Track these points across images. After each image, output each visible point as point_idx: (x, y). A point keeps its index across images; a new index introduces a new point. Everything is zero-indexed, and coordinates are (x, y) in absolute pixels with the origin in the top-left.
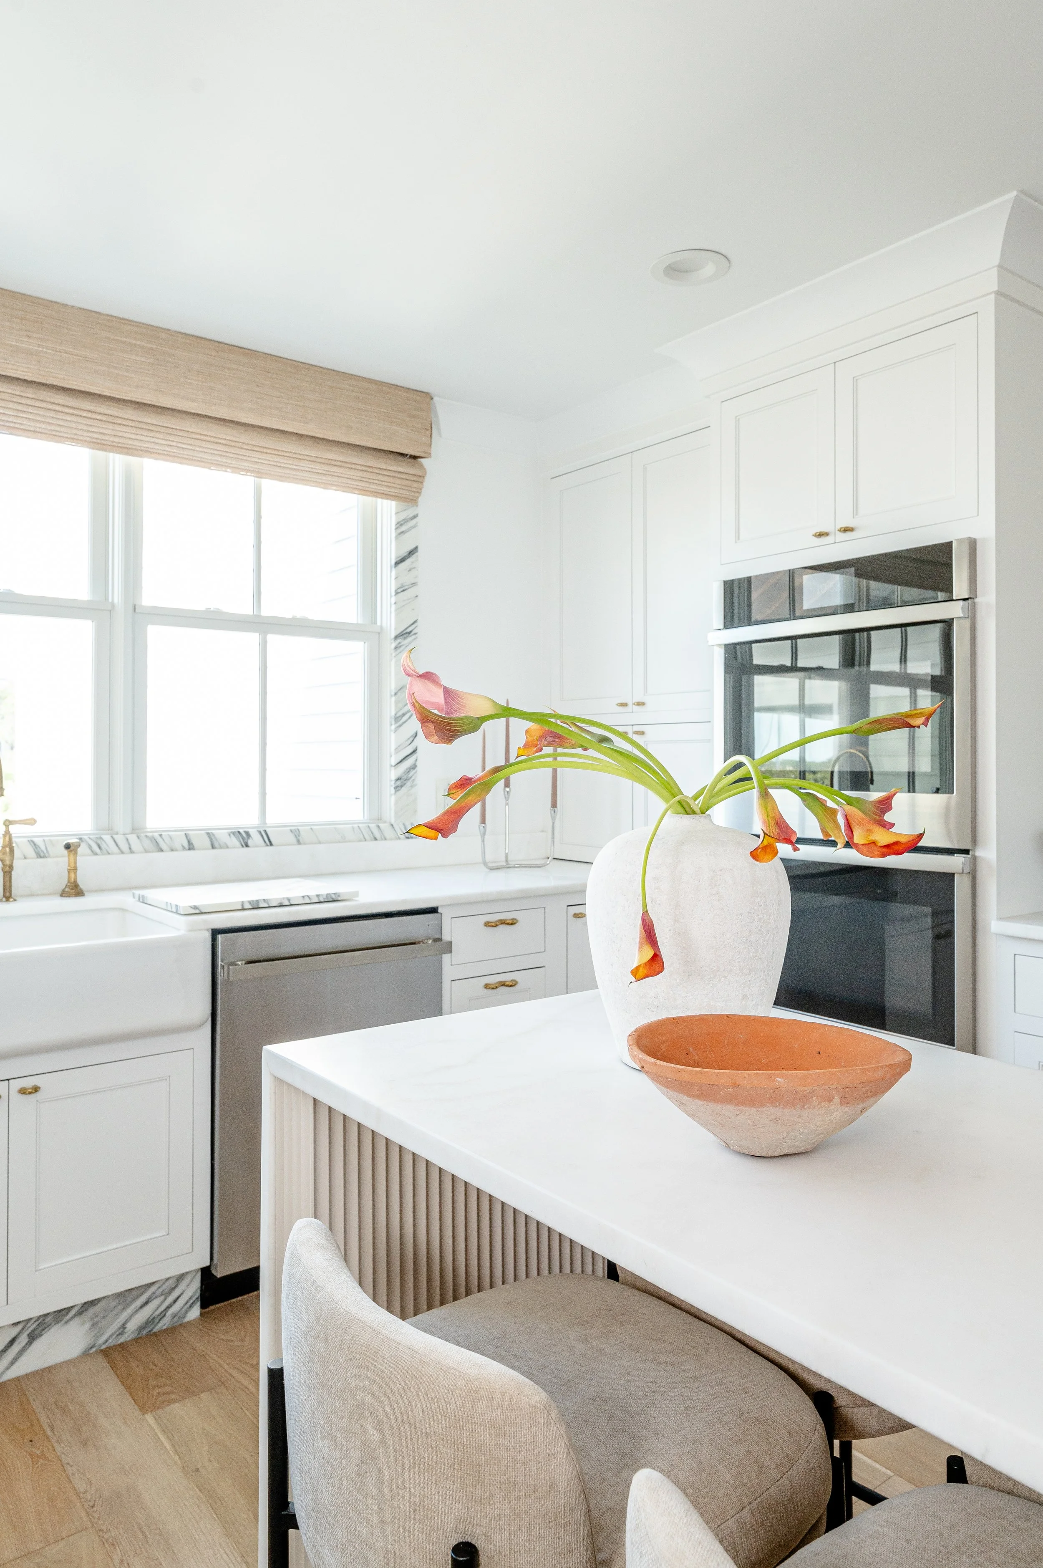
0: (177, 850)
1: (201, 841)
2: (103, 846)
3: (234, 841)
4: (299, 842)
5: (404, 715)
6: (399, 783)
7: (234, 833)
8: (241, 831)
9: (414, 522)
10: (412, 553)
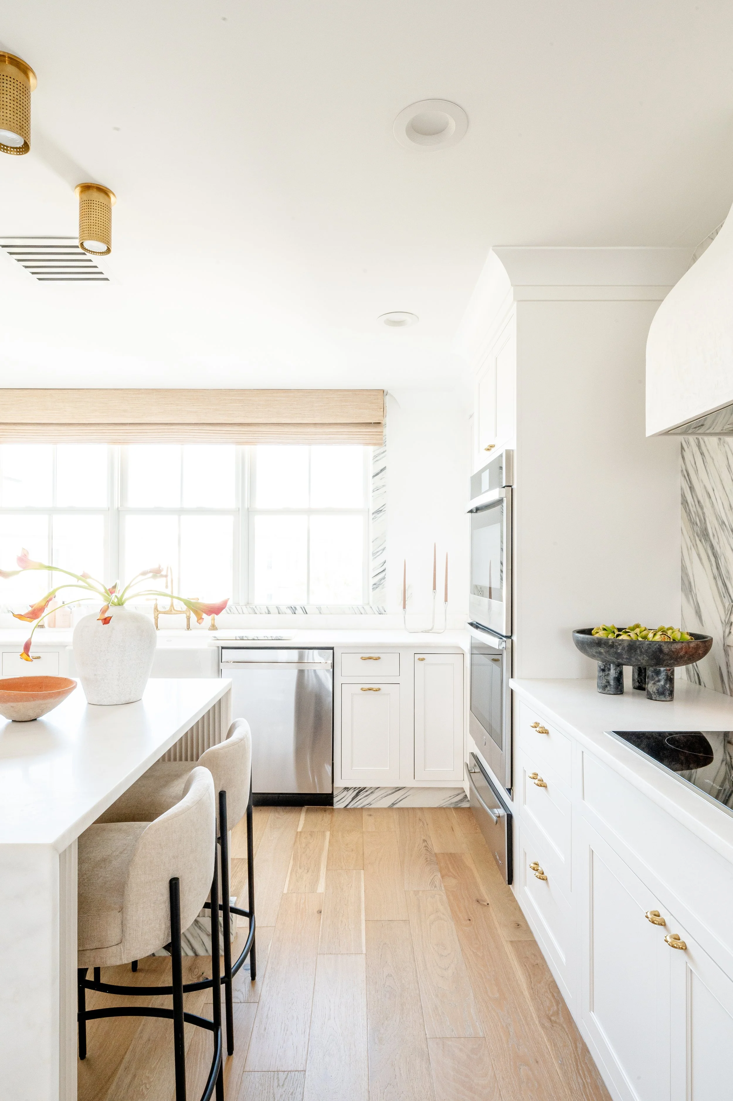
0: (263, 614)
1: (274, 610)
2: (232, 610)
3: (289, 611)
4: (320, 613)
5: (378, 552)
6: (375, 586)
7: (289, 608)
8: (292, 607)
9: (384, 454)
10: (382, 470)
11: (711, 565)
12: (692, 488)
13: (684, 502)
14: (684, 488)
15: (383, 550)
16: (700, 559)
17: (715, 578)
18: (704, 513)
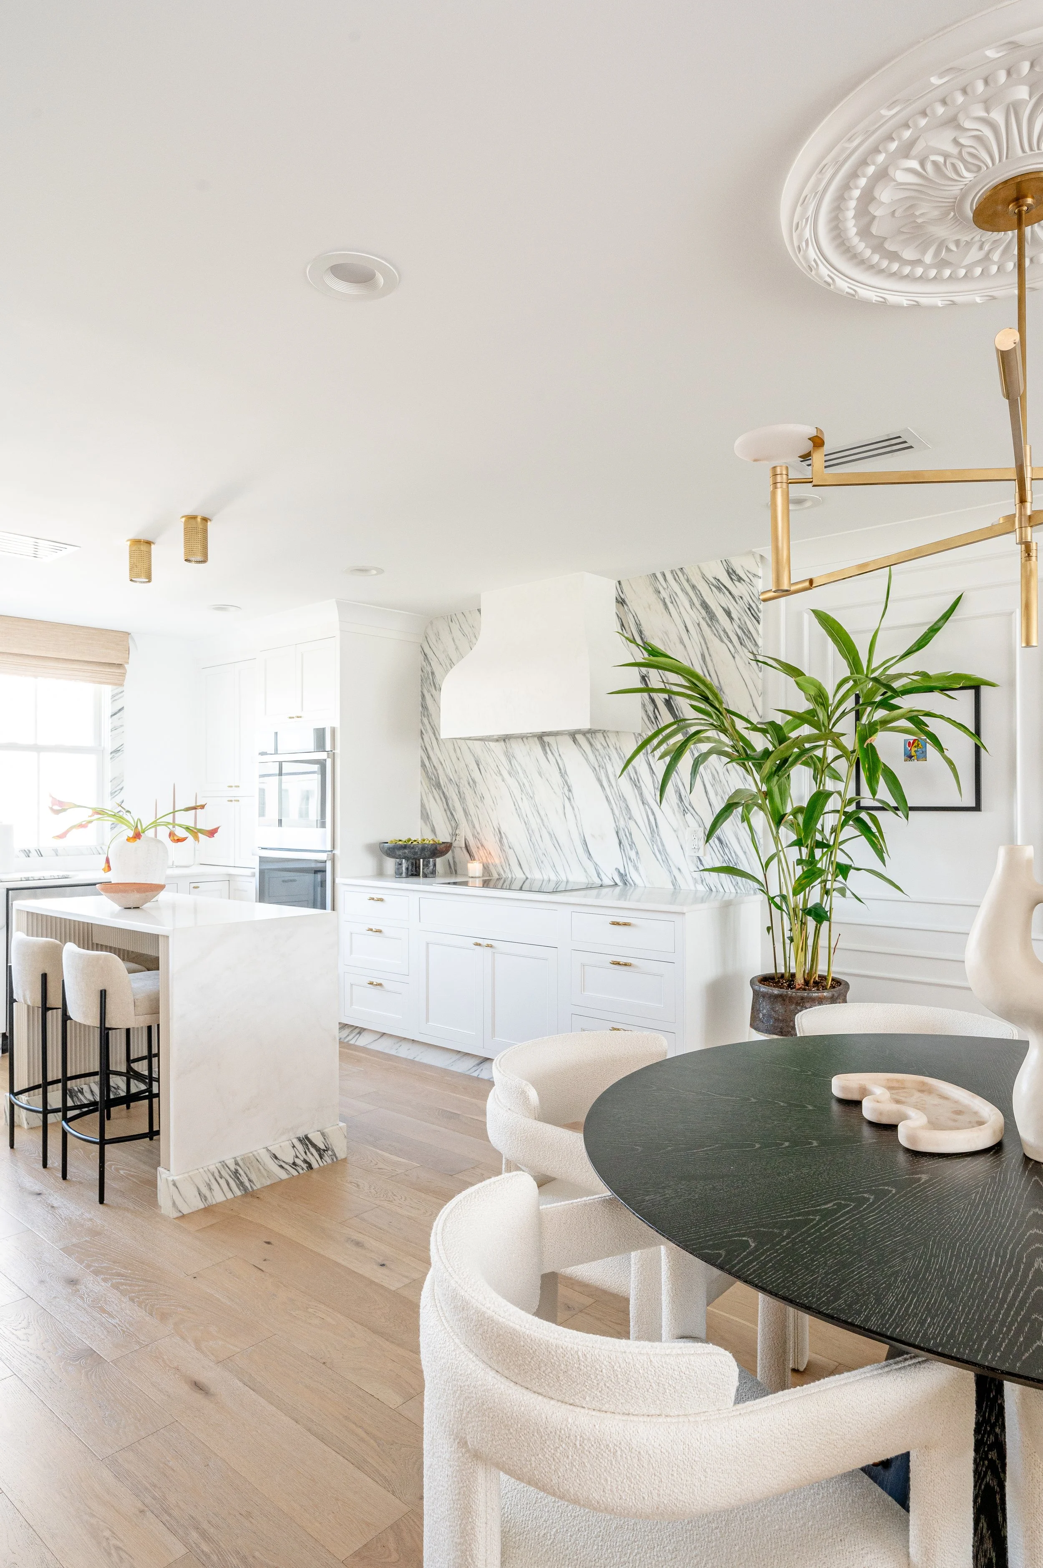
3: (22, 855)
4: (57, 855)
5: (116, 791)
6: (113, 826)
7: (22, 851)
9: (121, 694)
10: (120, 710)
11: (443, 803)
12: (429, 758)
13: (423, 765)
14: (423, 757)
15: (121, 789)
16: (435, 800)
17: (445, 810)
18: (438, 774)
